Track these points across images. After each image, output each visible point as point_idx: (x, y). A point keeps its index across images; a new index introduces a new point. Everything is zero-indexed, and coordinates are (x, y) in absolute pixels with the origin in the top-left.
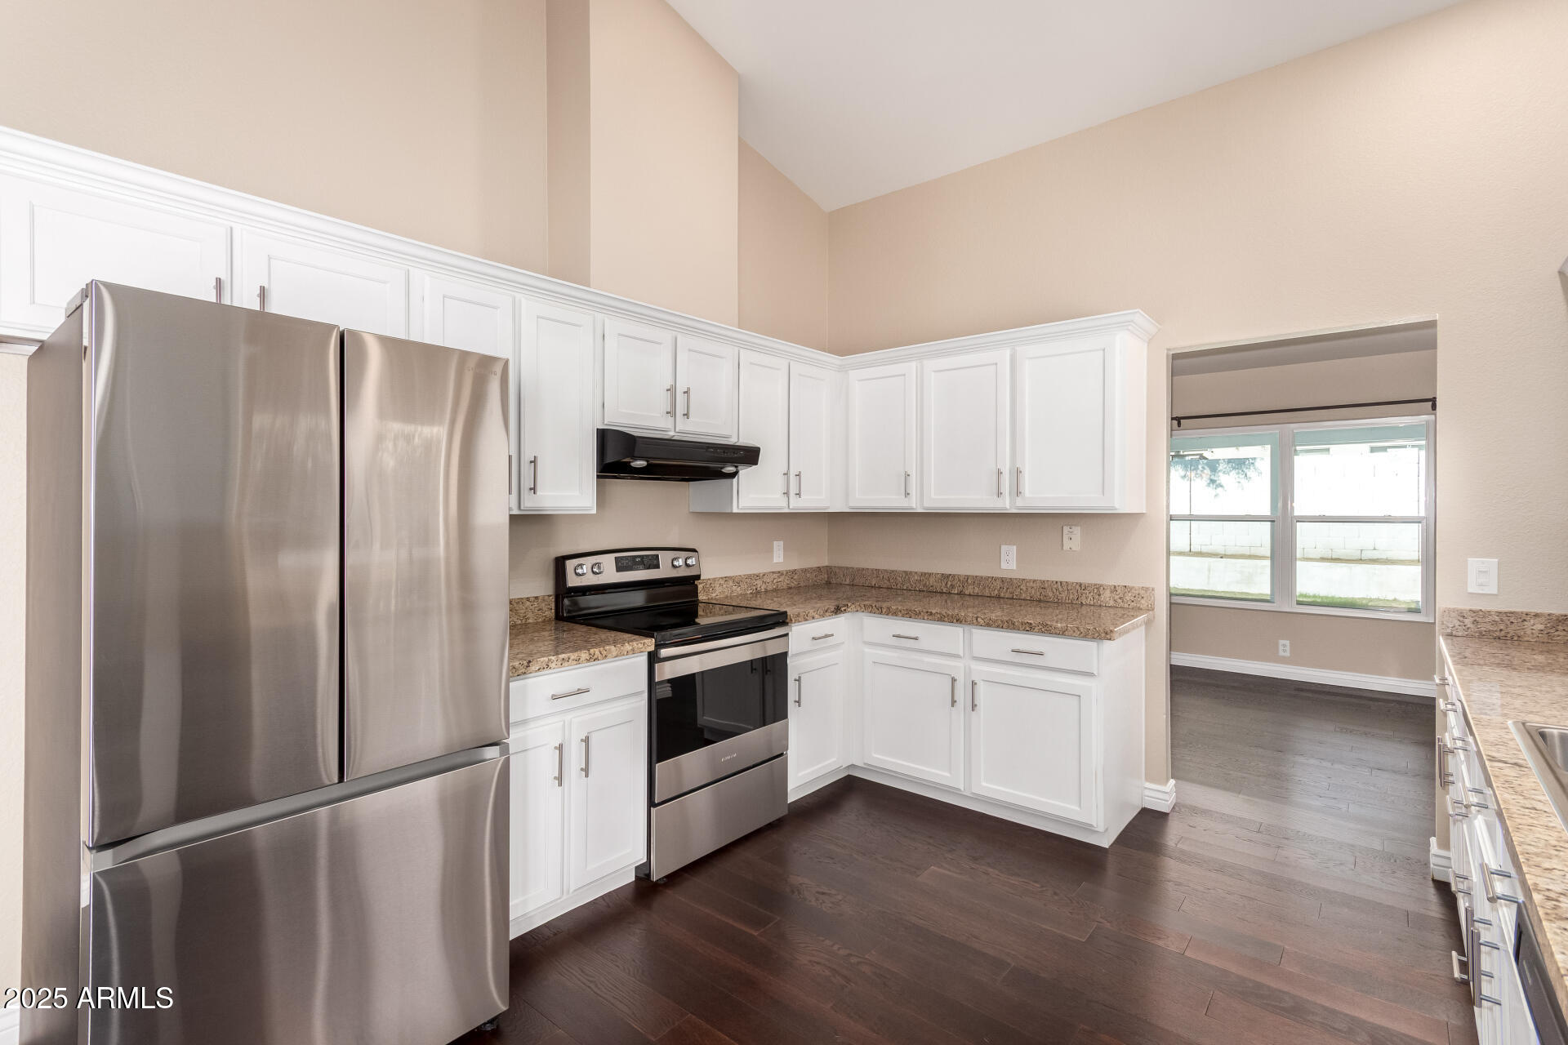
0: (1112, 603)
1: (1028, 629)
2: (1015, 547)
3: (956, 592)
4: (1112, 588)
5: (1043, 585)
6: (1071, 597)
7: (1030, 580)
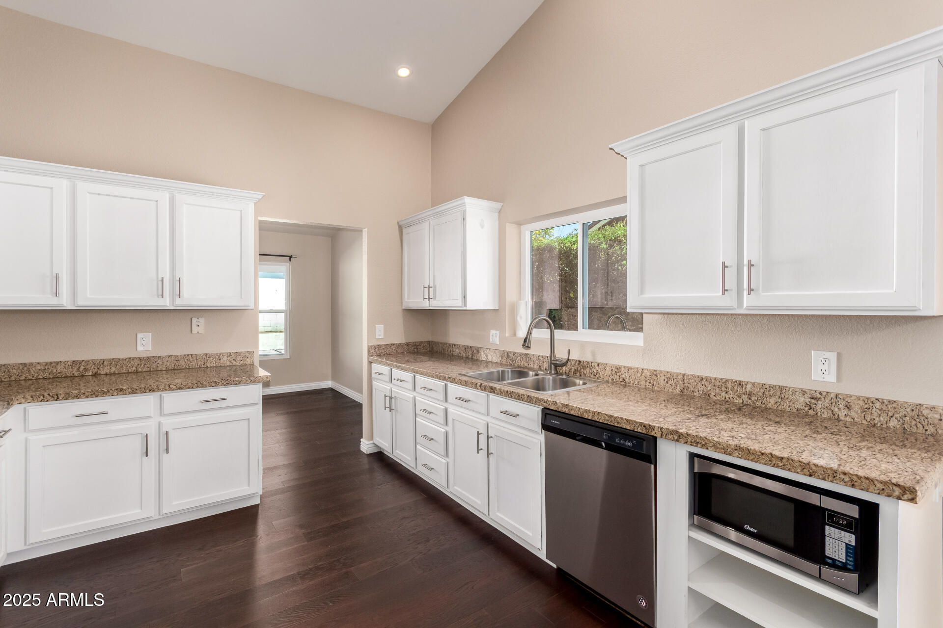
0: (228, 363)
1: (213, 385)
2: (151, 334)
3: (90, 374)
4: (229, 354)
5: (177, 358)
6: (199, 363)
7: (166, 356)
